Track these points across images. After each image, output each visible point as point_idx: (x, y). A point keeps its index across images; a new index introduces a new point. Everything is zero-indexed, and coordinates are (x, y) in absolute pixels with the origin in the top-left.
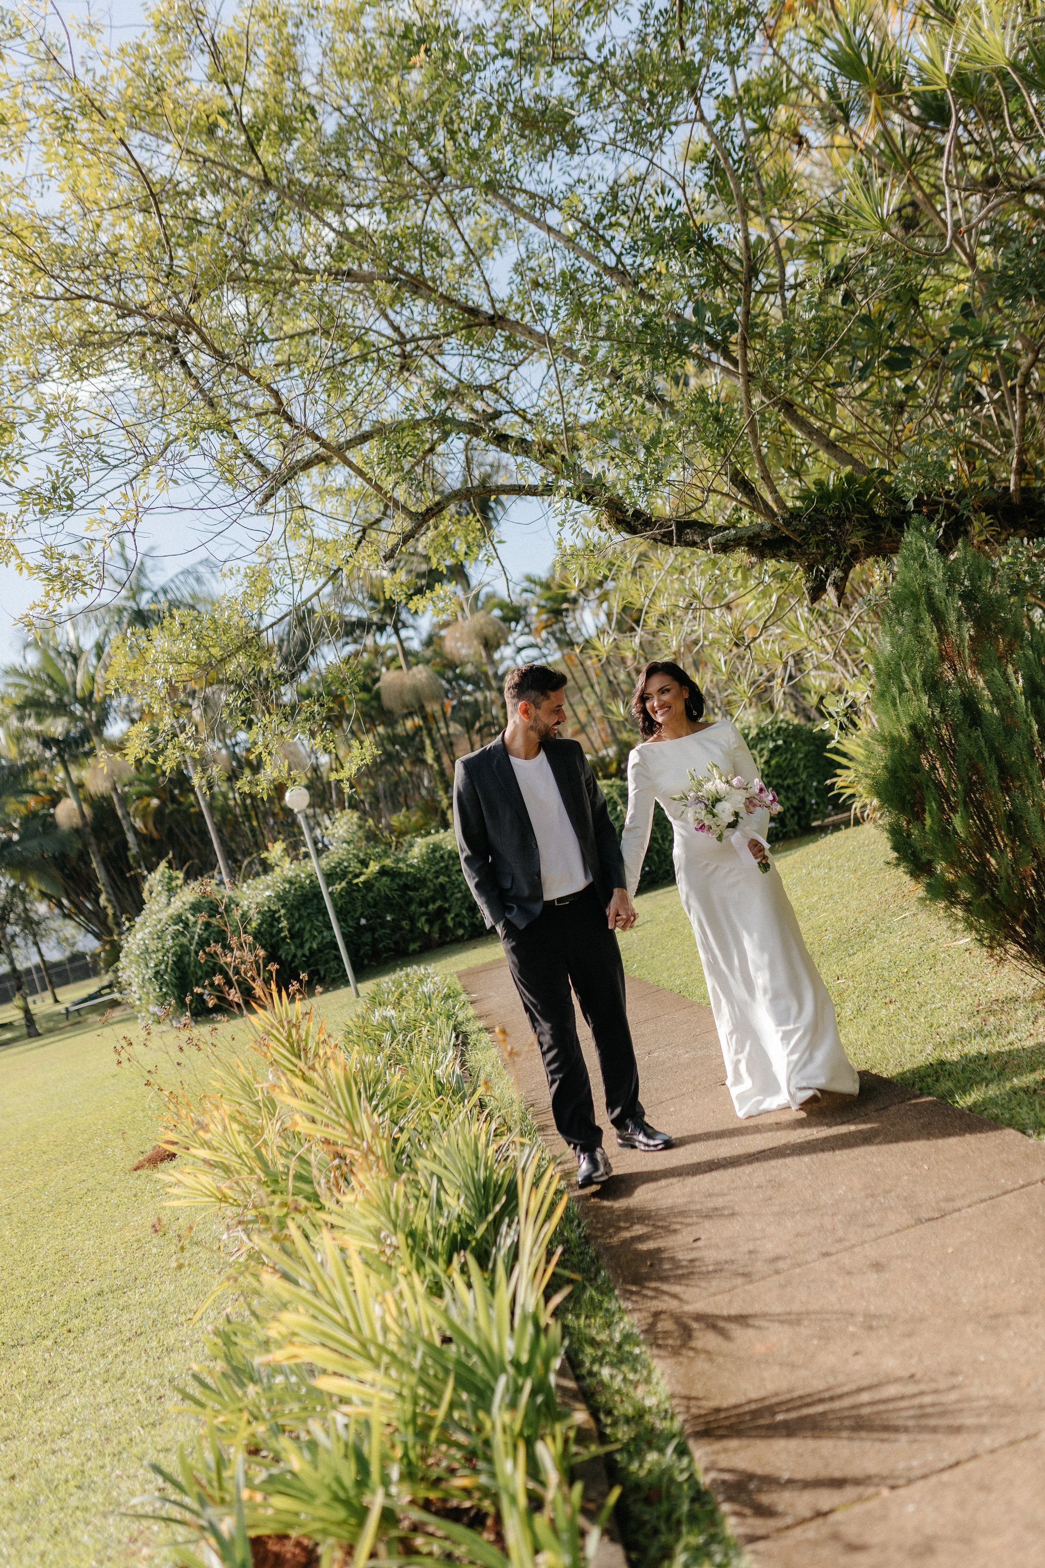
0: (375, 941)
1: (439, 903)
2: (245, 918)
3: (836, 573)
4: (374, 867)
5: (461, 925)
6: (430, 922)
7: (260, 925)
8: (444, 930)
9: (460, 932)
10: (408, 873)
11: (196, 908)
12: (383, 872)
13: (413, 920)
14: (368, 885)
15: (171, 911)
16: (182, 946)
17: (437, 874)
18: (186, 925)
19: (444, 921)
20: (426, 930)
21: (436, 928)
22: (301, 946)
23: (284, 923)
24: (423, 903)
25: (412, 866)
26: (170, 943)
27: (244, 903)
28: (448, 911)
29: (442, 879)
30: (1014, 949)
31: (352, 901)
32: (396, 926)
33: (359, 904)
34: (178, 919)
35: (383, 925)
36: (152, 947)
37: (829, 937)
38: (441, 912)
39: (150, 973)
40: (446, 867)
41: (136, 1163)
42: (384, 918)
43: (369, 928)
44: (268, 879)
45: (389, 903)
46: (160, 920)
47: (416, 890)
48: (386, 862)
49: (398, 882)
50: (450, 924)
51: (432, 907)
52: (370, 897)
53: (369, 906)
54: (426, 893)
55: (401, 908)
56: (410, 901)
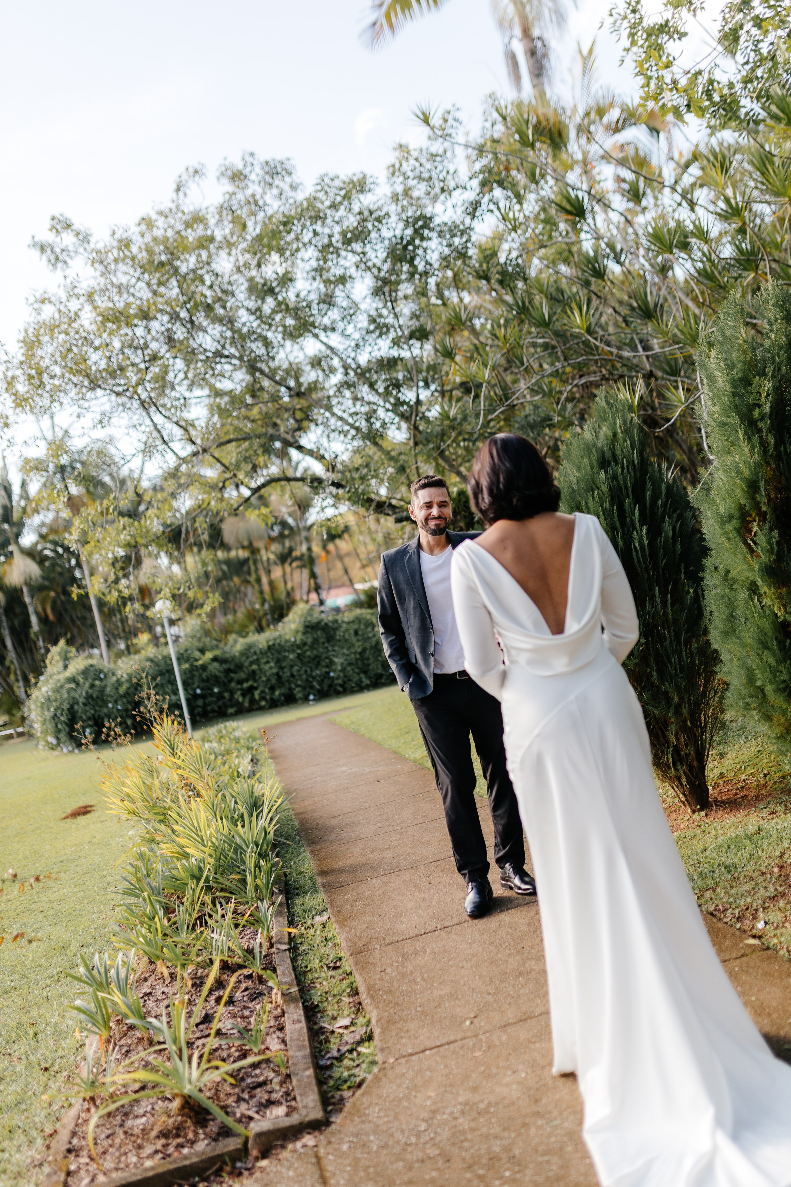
0: (205, 705)
1: (250, 683)
2: (119, 683)
4: (209, 655)
5: (263, 698)
6: (244, 695)
7: (128, 688)
8: (253, 701)
9: (263, 703)
10: (231, 661)
11: (85, 672)
12: (215, 659)
13: (232, 693)
14: (204, 667)
15: (68, 674)
16: (74, 698)
17: (251, 663)
18: (78, 684)
19: (253, 695)
20: (241, 699)
21: (247, 699)
24: (240, 682)
25: (234, 656)
26: (65, 696)
27: (119, 673)
28: (256, 688)
29: (254, 667)
31: (192, 677)
32: (220, 696)
33: (197, 679)
34: (73, 680)
35: (212, 694)
36: (53, 698)
38: (251, 689)
39: (48, 715)
40: (258, 660)
41: (64, 815)
42: (212, 690)
43: (202, 696)
44: (137, 657)
45: (216, 680)
46: (59, 681)
47: (236, 672)
48: (217, 653)
49: (225, 666)
50: (257, 697)
51: (245, 685)
52: (204, 675)
53: (203, 681)
54: (242, 675)
55: (225, 684)
56: (231, 680)
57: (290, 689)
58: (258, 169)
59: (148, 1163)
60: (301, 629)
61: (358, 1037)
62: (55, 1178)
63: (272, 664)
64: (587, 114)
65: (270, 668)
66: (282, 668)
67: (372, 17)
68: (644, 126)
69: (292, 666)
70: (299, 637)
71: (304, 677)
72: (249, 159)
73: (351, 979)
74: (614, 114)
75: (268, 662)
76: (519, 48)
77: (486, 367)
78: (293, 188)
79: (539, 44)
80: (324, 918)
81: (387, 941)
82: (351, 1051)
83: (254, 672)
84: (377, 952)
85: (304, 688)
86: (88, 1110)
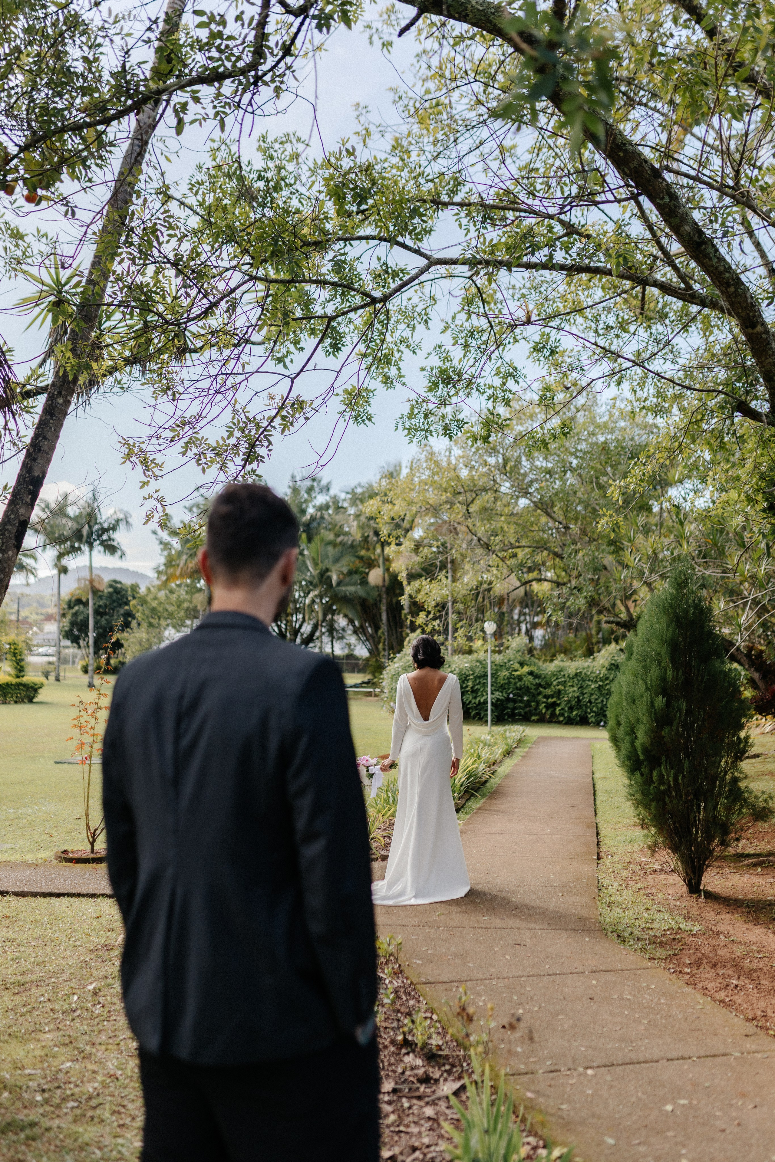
0: (515, 708)
1: (555, 699)
4: (526, 669)
5: (562, 715)
6: (547, 708)
8: (553, 714)
9: (561, 719)
10: (544, 678)
12: (531, 673)
13: (538, 704)
14: (520, 678)
17: (559, 683)
19: (555, 709)
20: (544, 711)
21: (549, 712)
22: (475, 698)
23: (470, 684)
24: (547, 697)
25: (547, 674)
28: (559, 705)
29: (561, 687)
31: (509, 683)
32: (528, 704)
33: (512, 686)
35: (521, 701)
38: (554, 705)
40: (565, 682)
42: (523, 697)
43: (514, 701)
44: (470, 657)
45: (526, 690)
47: (545, 688)
48: (534, 668)
49: (537, 681)
50: (557, 712)
51: (550, 700)
52: (518, 684)
53: (517, 689)
54: (549, 692)
55: (534, 696)
56: (540, 693)
57: (586, 712)
60: (607, 665)
63: (575, 689)
65: (572, 692)
66: (583, 694)
69: (592, 694)
70: (604, 671)
71: (600, 705)
75: (573, 686)
83: (559, 691)
85: (597, 714)
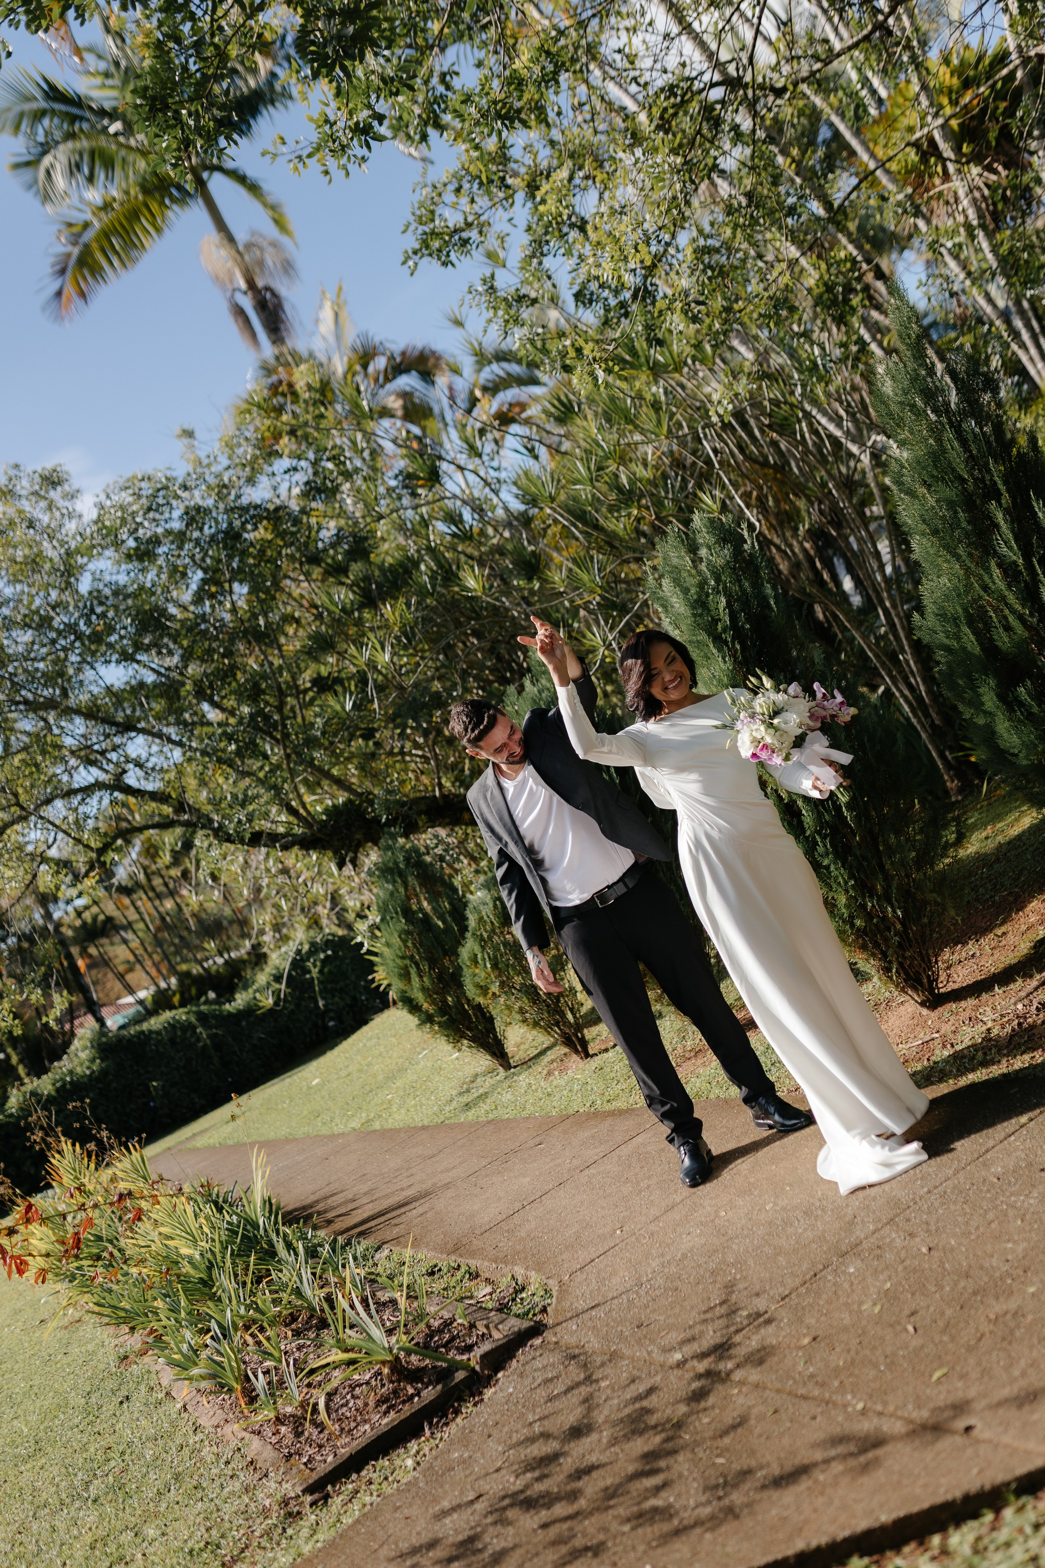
3: (351, 855)
10: (8, 1123)
20: (32, 1171)
25: (11, 1115)
30: (465, 1042)
37: (380, 1078)
58: (25, 483)
59: (385, 1421)
60: (96, 1055)
61: (511, 1290)
62: (294, 1471)
64: (350, 368)
65: (65, 1118)
67: (55, 286)
68: (414, 373)
69: (95, 1108)
70: (96, 1066)
71: (115, 1118)
72: (12, 472)
73: (463, 1270)
74: (380, 363)
75: (60, 1111)
76: (247, 303)
77: (383, 649)
78: (72, 496)
79: (268, 296)
80: (386, 1252)
81: (478, 1232)
82: (514, 1300)
84: (475, 1242)
86: (278, 1432)
